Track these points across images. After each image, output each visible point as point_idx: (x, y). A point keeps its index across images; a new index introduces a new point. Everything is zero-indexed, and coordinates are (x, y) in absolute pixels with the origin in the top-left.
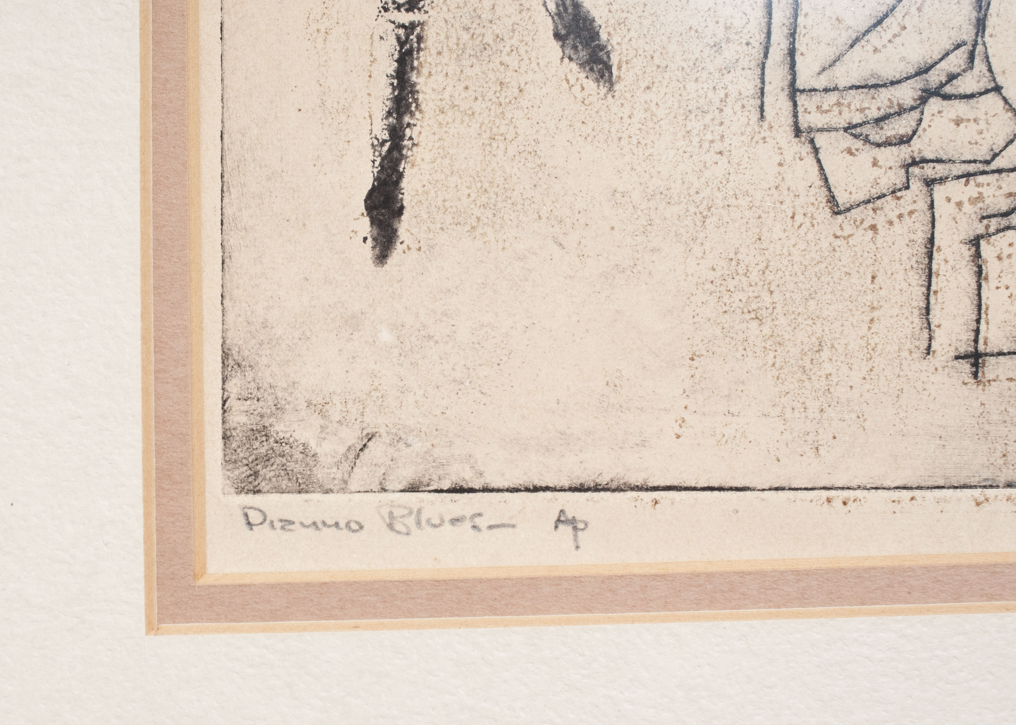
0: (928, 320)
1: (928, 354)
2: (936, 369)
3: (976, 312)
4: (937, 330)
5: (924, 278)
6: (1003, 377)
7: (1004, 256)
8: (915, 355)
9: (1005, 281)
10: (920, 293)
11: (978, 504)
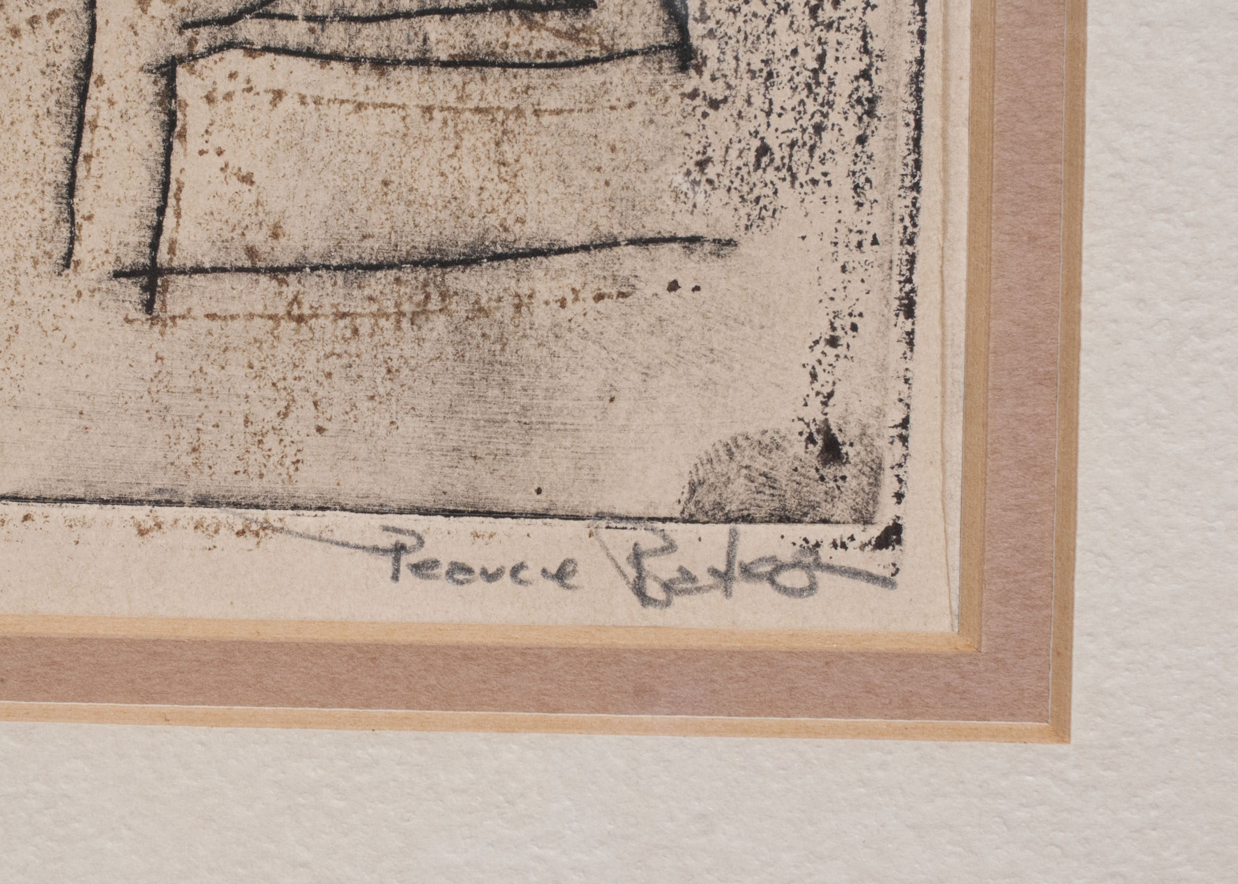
0: (70, 206)
1: (67, 266)
2: (79, 294)
3: (158, 195)
4: (85, 224)
5: (68, 131)
6: (198, 312)
7: (219, 95)
8: (42, 268)
9: (218, 139)
10: (60, 158)
11: (142, 533)
